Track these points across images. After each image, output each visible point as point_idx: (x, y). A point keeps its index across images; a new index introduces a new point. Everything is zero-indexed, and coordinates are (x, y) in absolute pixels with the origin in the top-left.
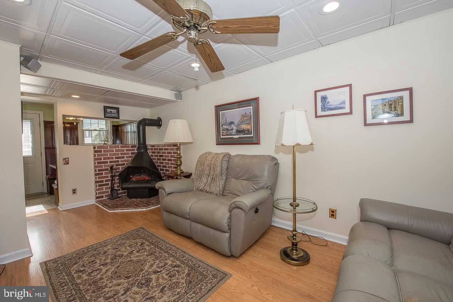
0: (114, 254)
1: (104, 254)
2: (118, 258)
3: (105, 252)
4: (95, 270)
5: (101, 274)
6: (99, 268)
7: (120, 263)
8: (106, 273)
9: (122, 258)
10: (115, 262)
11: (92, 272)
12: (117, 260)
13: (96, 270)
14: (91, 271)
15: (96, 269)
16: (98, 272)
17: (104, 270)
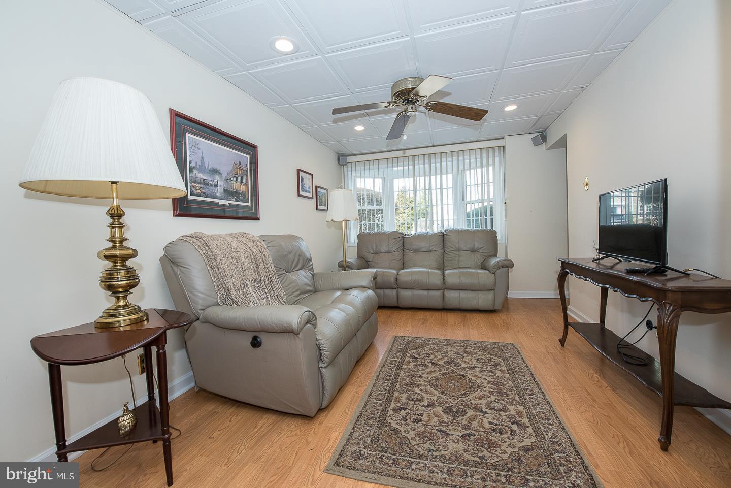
0: (455, 421)
1: (469, 435)
2: (454, 409)
3: (466, 437)
4: (495, 410)
5: (489, 399)
6: (489, 410)
7: (458, 398)
8: (483, 397)
9: (450, 405)
10: (462, 405)
11: (500, 410)
12: (458, 405)
13: (493, 409)
14: (502, 412)
15: (493, 411)
16: (492, 405)
17: (483, 401)
